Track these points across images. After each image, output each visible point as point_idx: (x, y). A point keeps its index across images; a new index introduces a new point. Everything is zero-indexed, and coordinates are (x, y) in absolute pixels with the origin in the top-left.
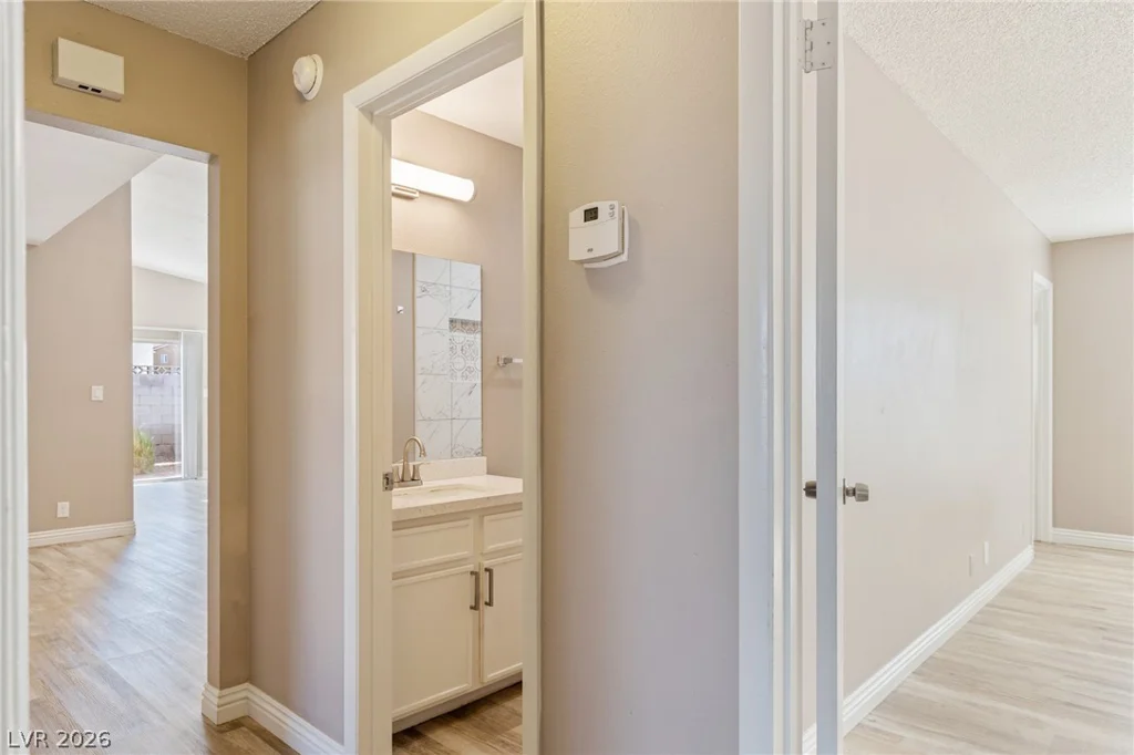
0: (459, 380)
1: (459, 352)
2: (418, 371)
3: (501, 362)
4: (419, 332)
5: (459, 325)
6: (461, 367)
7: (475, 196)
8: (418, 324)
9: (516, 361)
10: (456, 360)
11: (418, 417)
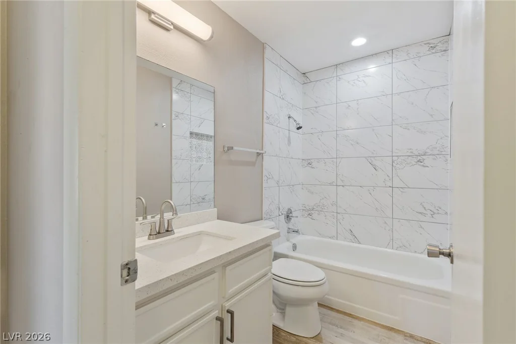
0: (194, 162)
1: (194, 149)
2: (173, 157)
3: (226, 149)
4: (173, 137)
5: (194, 136)
6: (195, 156)
7: (212, 37)
8: (173, 133)
9: (235, 148)
10: (193, 153)
11: (173, 181)
